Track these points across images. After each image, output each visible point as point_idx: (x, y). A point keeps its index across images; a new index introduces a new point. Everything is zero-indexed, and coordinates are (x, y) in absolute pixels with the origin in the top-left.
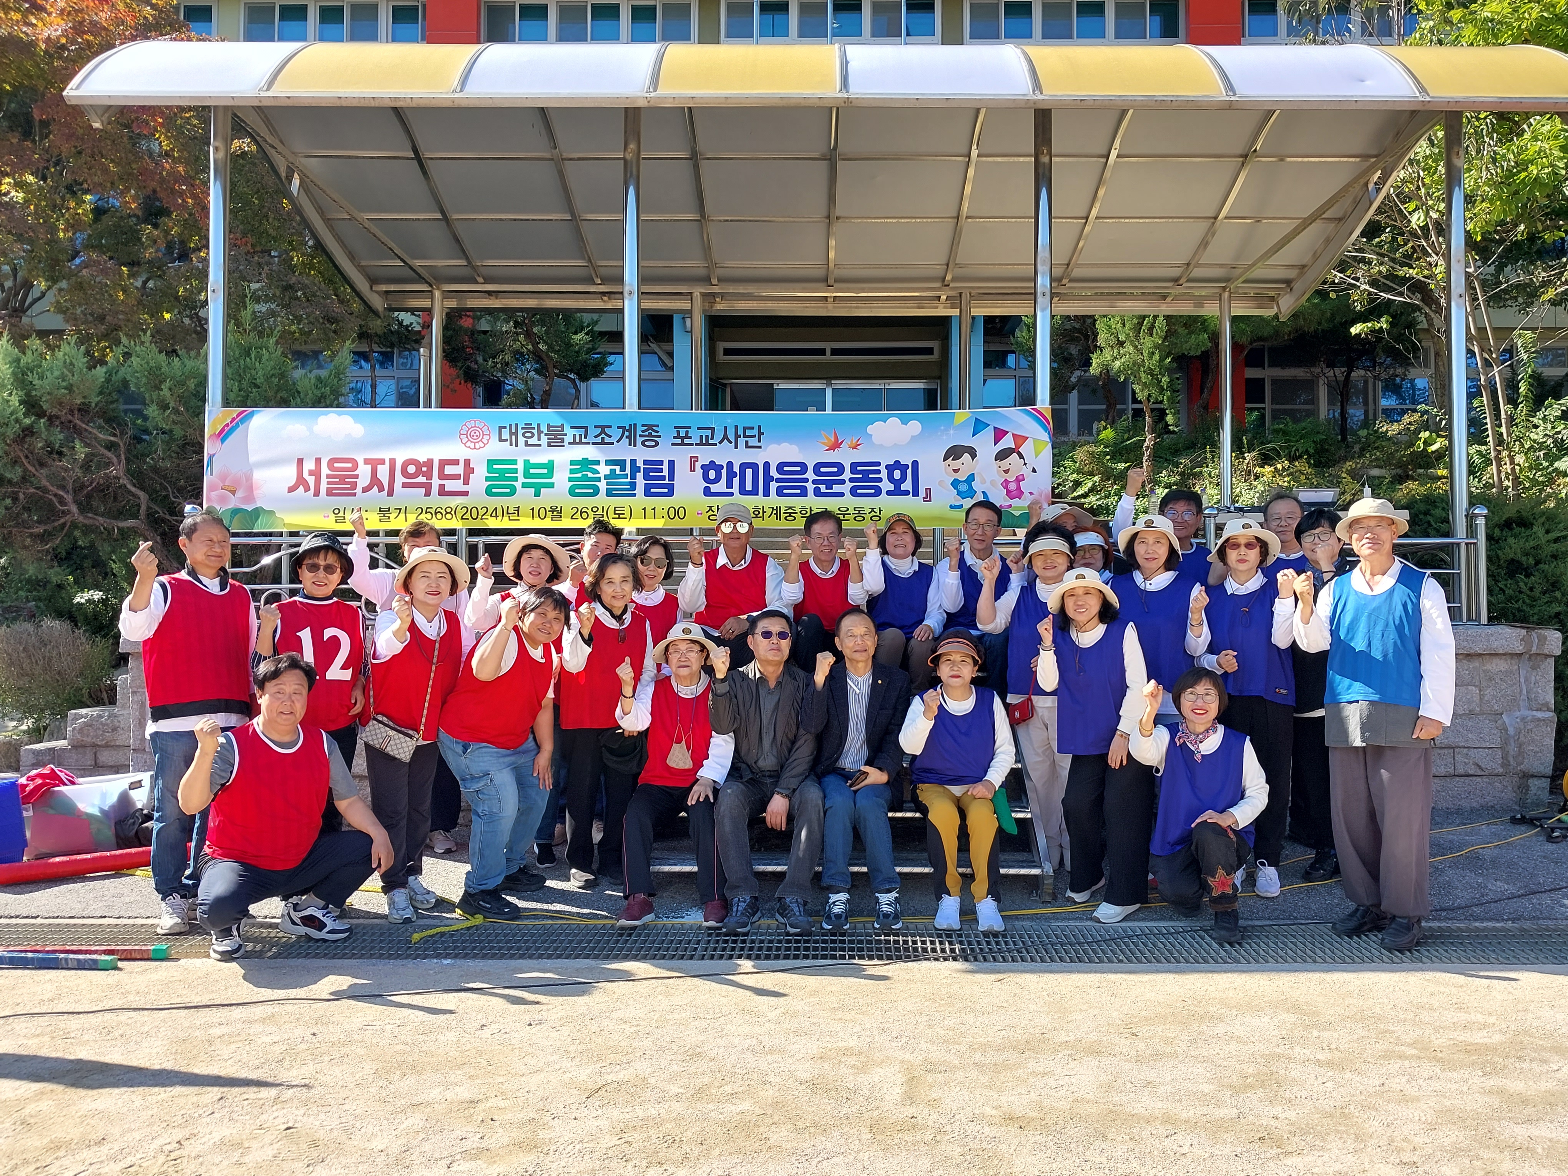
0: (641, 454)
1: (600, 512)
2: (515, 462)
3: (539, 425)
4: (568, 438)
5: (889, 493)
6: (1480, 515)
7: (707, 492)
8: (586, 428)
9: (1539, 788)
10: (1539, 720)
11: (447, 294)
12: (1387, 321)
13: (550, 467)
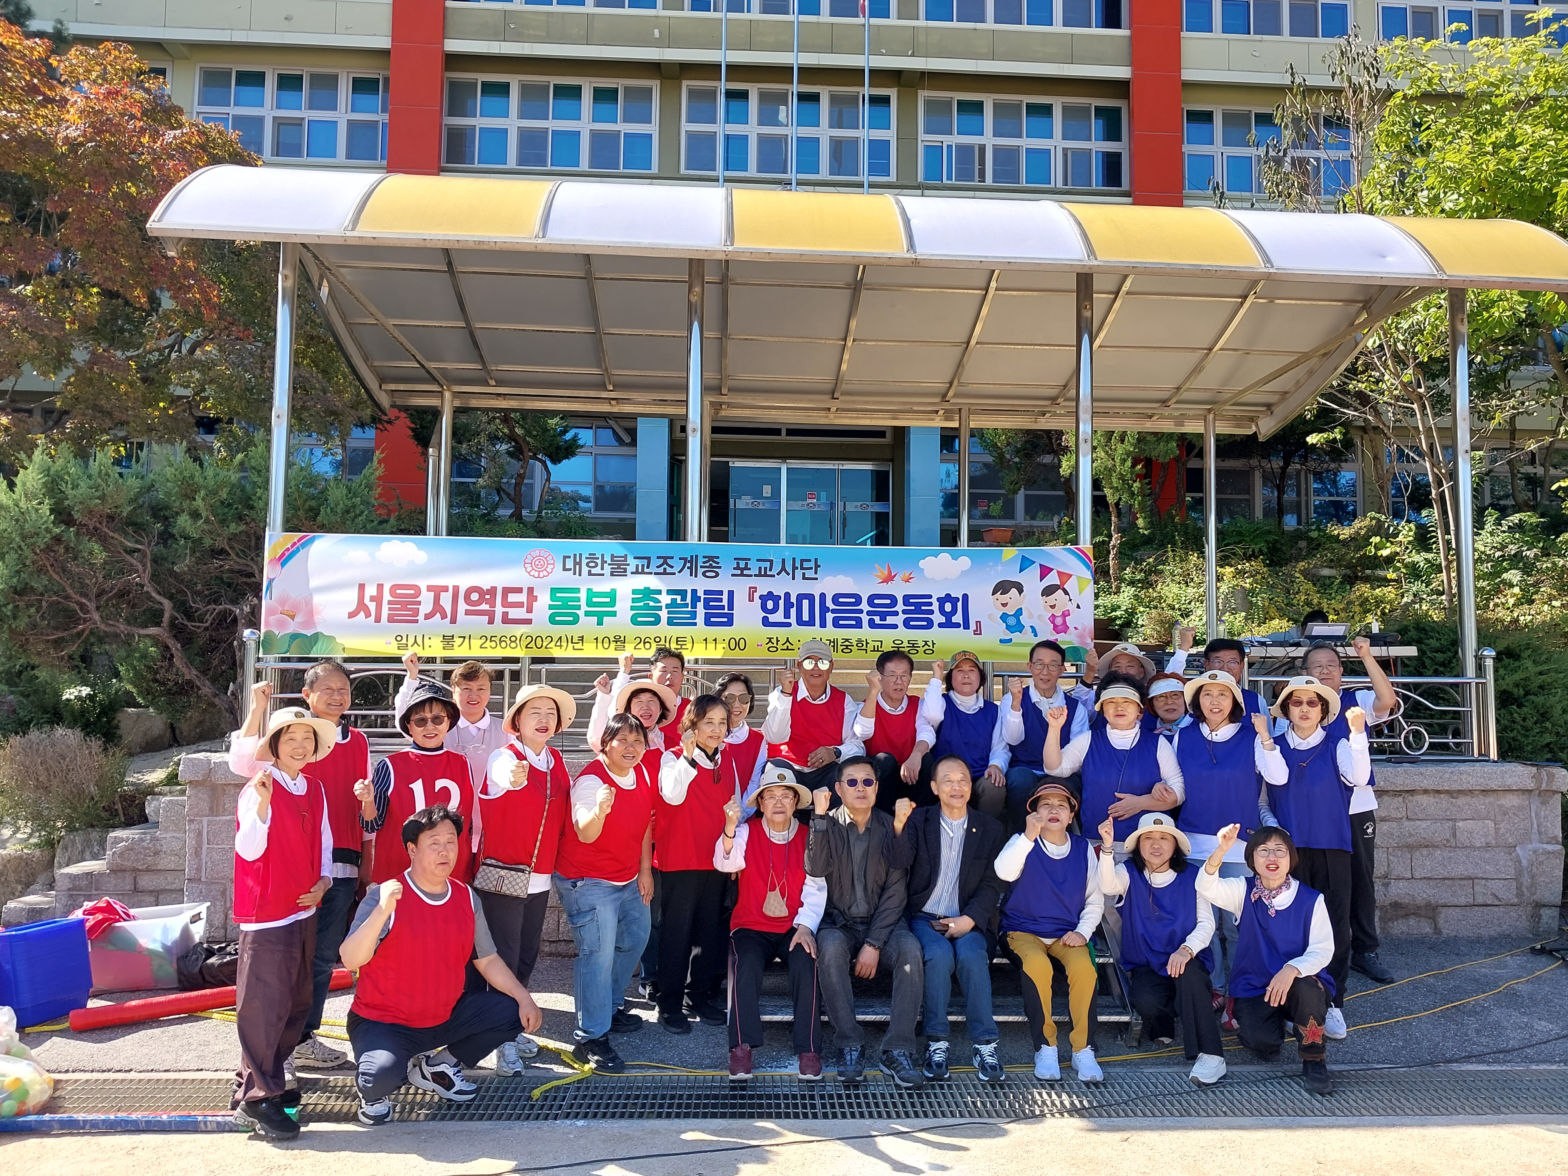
0: (702, 585)
1: (663, 642)
2: (578, 590)
3: (603, 555)
4: (631, 568)
5: (941, 625)
6: (1489, 657)
7: (766, 622)
8: (649, 559)
9: (1550, 917)
10: (1549, 852)
11: (456, 395)
12: (1341, 433)
13: (612, 596)
